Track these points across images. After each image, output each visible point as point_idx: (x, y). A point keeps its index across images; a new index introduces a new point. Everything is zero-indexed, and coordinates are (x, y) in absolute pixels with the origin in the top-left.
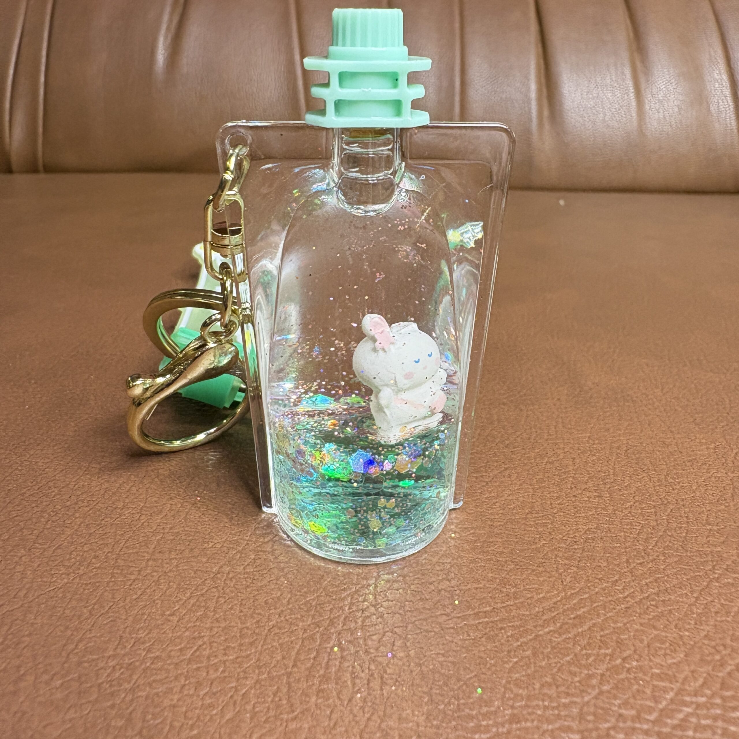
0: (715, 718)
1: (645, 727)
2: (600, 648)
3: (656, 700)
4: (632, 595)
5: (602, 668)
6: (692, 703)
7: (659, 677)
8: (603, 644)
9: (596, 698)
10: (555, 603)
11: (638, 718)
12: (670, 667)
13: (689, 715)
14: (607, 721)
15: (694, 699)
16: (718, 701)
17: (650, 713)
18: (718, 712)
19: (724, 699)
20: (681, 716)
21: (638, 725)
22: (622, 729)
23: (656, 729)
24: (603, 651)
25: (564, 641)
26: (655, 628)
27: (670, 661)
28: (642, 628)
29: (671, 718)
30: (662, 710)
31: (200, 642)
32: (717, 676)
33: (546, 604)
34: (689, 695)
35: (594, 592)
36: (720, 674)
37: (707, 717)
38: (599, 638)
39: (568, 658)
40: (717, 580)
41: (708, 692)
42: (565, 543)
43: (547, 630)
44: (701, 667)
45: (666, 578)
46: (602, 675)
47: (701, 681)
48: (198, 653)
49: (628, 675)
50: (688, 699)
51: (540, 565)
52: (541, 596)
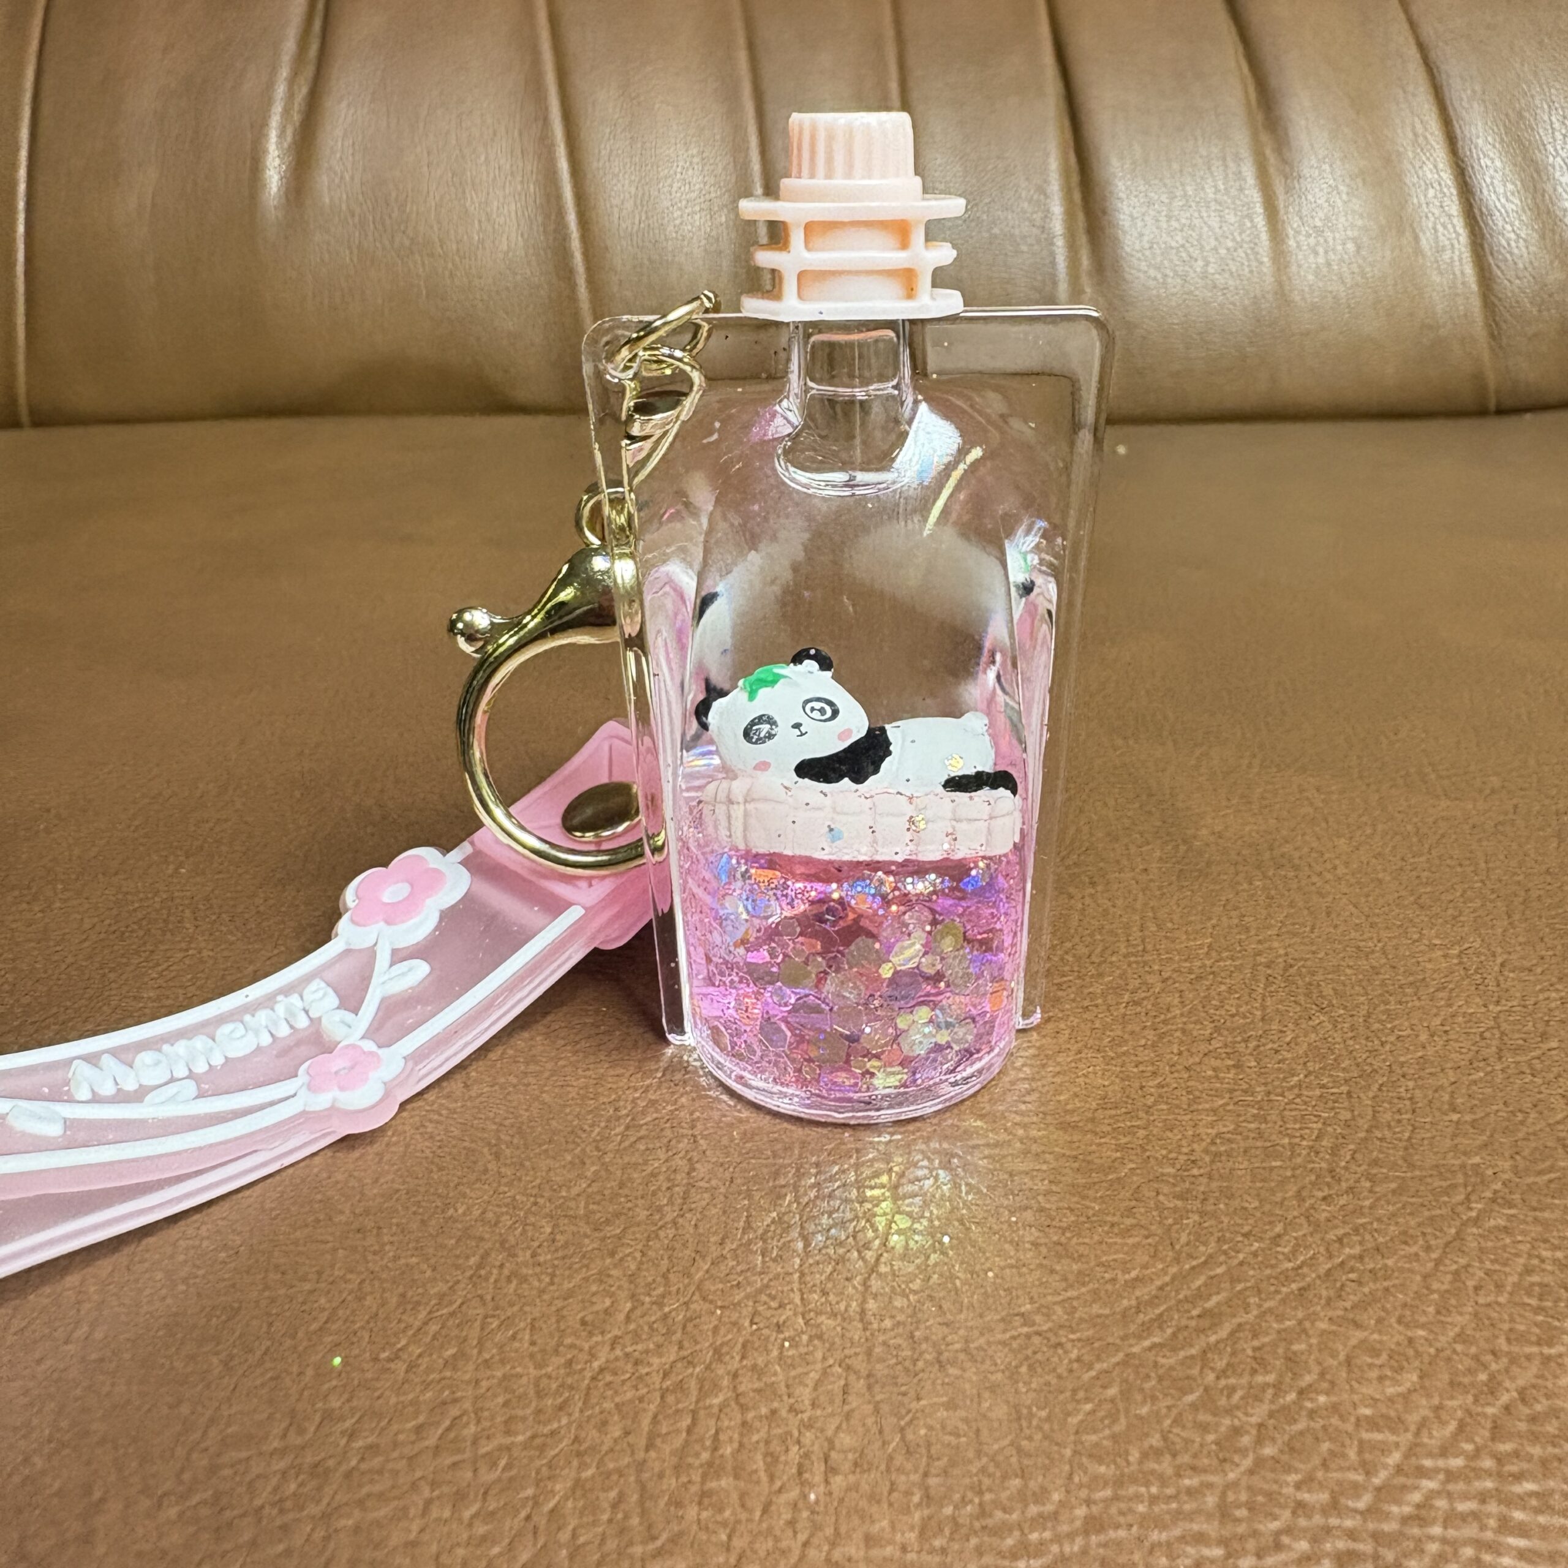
0: (1483, 1497)
1: (1349, 1523)
2: (1254, 1371)
3: (1369, 1470)
4: (1311, 1262)
5: (1258, 1413)
6: (1437, 1470)
7: (1373, 1424)
8: (1260, 1363)
9: (1251, 1472)
10: (1161, 1288)
11: (1334, 1506)
12: (1391, 1400)
13: (1431, 1495)
14: (1275, 1518)
15: (1441, 1463)
16: (1488, 1463)
17: (1358, 1497)
18: (1489, 1484)
19: (1499, 1459)
20: (1416, 1497)
21: (1334, 1521)
22: (1305, 1530)
23: (1371, 1526)
24: (1260, 1379)
25: (1182, 1363)
26: (1358, 1325)
27: (1390, 1391)
28: (1334, 1328)
29: (1398, 1502)
30: (1378, 1489)
31: (454, 1411)
32: (1485, 1415)
33: (1143, 1292)
34: (1430, 1455)
35: (1236, 1262)
36: (1490, 1410)
37: (1465, 1497)
38: (1250, 1352)
39: (1190, 1398)
40: (1476, 1221)
41: (1469, 1447)
42: (1173, 1166)
43: (1147, 1343)
44: (1452, 1398)
45: (1375, 1225)
46: (1261, 1426)
47: (1452, 1426)
48: (452, 1435)
49: (1312, 1424)
50: (1428, 1463)
51: (1129, 1212)
52: (1134, 1274)
